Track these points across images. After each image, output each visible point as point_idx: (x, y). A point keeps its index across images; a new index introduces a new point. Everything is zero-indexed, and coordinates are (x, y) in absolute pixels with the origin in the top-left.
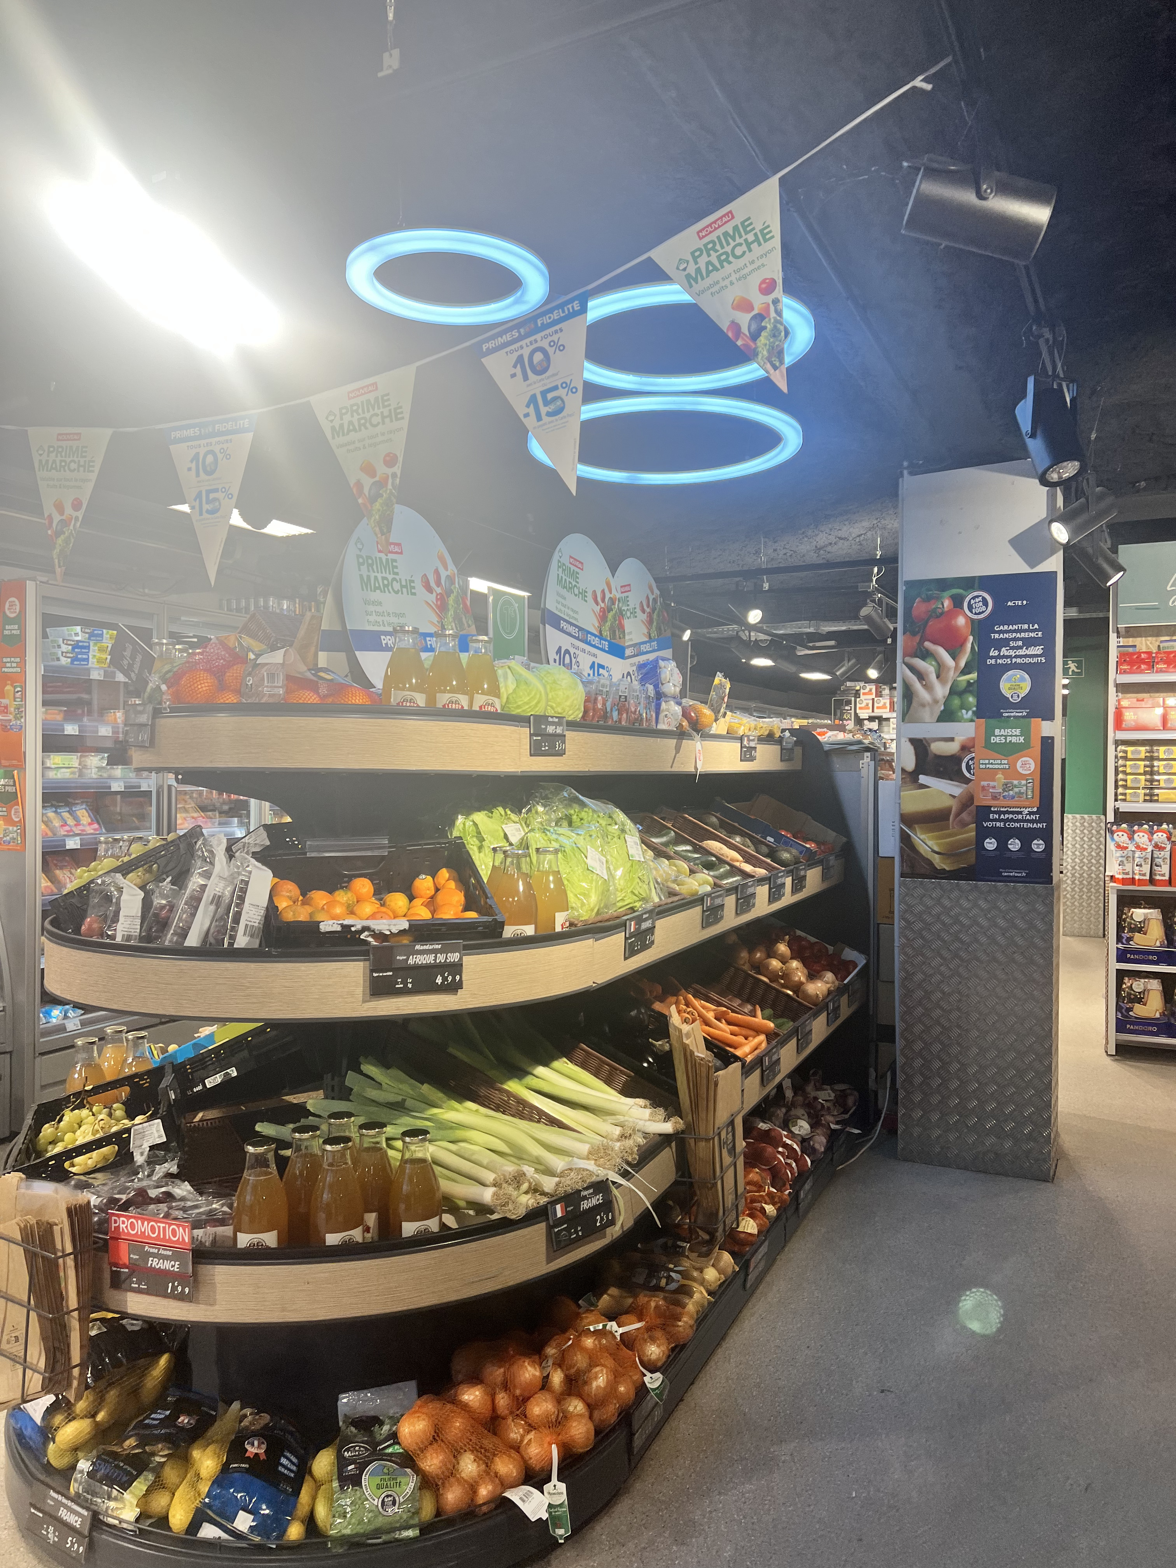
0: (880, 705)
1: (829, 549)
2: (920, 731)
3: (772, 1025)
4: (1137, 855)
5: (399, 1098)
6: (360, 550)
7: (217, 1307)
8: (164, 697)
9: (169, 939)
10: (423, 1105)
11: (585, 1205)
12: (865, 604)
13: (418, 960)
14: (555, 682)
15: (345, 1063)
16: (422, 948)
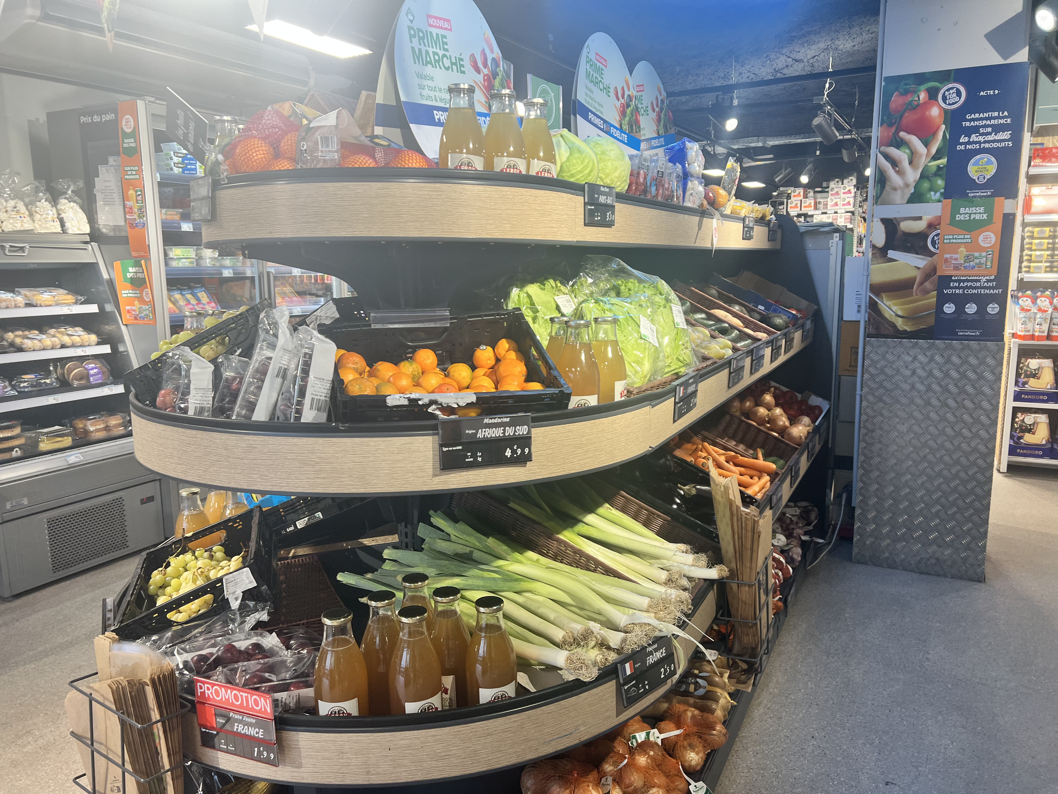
0: (806, 204)
1: (785, 71)
2: (890, 212)
3: (774, 466)
4: (1038, 316)
5: (468, 550)
6: (411, 21)
7: (303, 769)
8: (222, 167)
9: (236, 415)
10: (489, 557)
11: (651, 660)
12: (816, 116)
13: (487, 433)
14: (603, 153)
15: (416, 513)
16: (491, 421)
